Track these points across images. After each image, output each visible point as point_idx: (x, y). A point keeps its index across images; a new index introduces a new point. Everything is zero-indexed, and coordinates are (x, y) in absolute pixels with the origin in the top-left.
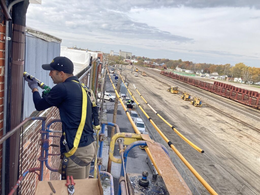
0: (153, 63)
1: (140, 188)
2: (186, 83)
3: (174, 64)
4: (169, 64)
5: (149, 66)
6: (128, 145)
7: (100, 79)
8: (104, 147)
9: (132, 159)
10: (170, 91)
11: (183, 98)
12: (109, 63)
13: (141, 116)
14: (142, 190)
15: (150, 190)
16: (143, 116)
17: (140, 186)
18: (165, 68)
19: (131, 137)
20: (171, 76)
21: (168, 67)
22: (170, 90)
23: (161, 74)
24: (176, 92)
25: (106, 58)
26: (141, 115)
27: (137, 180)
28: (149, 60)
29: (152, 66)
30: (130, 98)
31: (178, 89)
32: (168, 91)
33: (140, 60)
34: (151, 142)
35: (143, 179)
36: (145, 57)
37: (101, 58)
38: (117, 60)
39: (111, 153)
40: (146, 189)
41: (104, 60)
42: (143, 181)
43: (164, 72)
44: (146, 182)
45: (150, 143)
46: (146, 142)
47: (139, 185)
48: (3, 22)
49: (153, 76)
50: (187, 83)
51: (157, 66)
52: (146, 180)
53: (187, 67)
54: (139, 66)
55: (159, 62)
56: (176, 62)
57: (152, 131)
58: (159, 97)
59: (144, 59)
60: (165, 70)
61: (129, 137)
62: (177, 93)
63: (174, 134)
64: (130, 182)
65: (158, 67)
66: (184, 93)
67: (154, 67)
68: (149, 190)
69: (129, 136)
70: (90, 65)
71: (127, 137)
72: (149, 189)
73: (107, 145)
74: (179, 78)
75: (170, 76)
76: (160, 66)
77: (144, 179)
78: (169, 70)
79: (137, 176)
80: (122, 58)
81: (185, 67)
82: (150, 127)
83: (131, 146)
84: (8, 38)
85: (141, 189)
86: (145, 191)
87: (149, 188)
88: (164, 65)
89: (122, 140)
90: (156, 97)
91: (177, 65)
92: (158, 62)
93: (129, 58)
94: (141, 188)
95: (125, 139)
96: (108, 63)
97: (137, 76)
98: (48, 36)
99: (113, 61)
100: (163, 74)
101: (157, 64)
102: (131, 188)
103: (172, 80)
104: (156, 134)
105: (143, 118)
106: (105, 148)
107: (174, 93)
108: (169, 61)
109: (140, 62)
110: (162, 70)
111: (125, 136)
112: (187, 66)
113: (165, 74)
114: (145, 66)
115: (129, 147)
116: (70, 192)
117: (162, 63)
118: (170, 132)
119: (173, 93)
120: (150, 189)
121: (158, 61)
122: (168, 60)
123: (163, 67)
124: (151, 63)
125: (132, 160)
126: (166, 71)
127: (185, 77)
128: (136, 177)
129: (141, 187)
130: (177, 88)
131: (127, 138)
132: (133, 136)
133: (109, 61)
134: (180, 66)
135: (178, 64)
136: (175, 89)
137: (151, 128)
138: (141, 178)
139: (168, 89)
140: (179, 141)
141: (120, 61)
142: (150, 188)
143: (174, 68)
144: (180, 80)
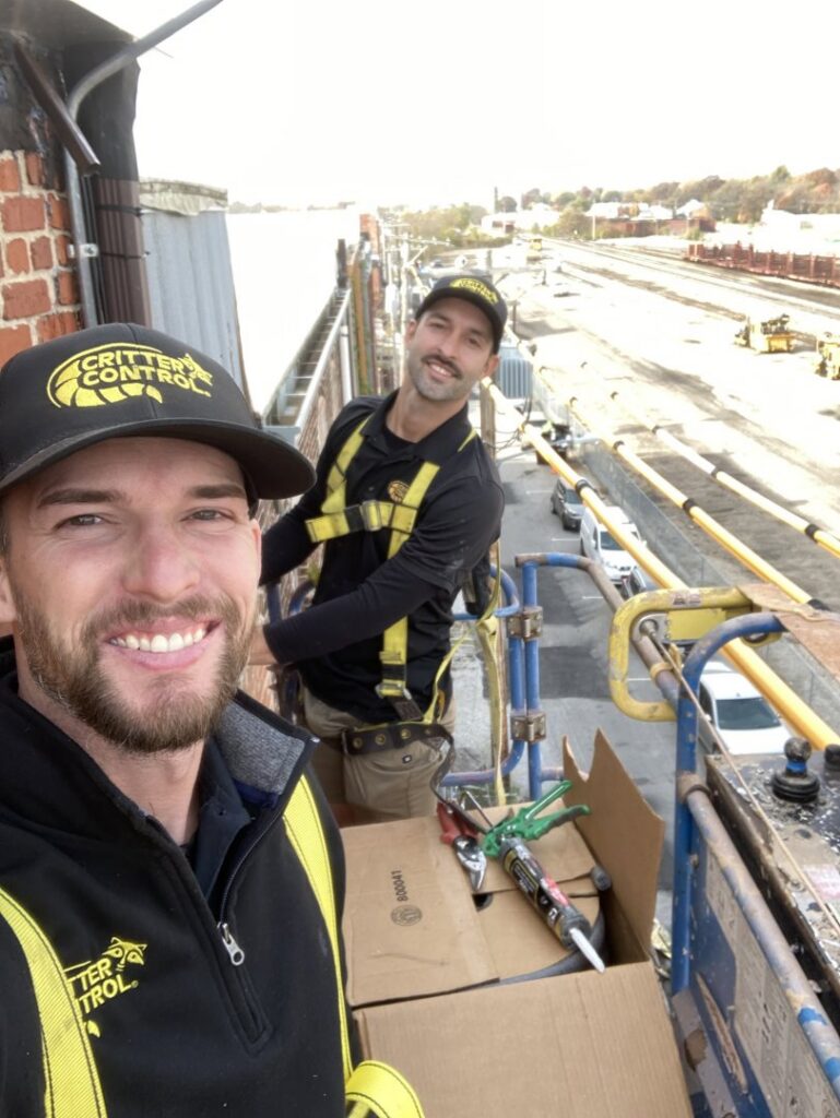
0: (638, 212)
1: (784, 811)
2: (826, 285)
3: (749, 196)
4: (725, 201)
5: (621, 227)
6: (697, 640)
7: (384, 340)
8: (459, 669)
9: (599, 707)
10: (748, 345)
11: (822, 370)
12: (417, 252)
13: (617, 497)
14: (796, 817)
15: (829, 812)
16: (626, 492)
17: (782, 802)
18: (706, 226)
19: (700, 605)
20: (740, 261)
21: (719, 219)
22: (746, 337)
23: (686, 260)
24: (782, 344)
25: (396, 230)
26: (613, 489)
27: (759, 779)
28: (613, 197)
29: (634, 228)
30: (545, 414)
31: (788, 326)
32: (736, 343)
33: (568, 208)
34: (798, 614)
35: (789, 773)
36: (593, 188)
37: (373, 235)
38: (451, 229)
39: (619, 682)
40: (810, 809)
41: (387, 241)
42: (791, 781)
43: (702, 251)
44: (805, 782)
45: (794, 617)
46: (778, 615)
47: (776, 798)
48: (57, 185)
49: (648, 279)
50: (831, 286)
51: (662, 223)
52: (803, 774)
53: (819, 198)
54: (569, 240)
55: (670, 199)
56: (757, 183)
57: (683, 559)
58: (697, 384)
59: (589, 199)
60: (708, 236)
61: (689, 605)
62: (785, 348)
63: (799, 559)
64: (735, 791)
65: (669, 226)
66: (822, 345)
67: (644, 229)
68: (824, 812)
69: (691, 602)
70: (342, 283)
71: (682, 606)
72: (826, 810)
73: (470, 656)
74: (789, 268)
75: (739, 266)
76: (676, 218)
77: (796, 769)
78: (727, 234)
79: (757, 765)
80: (469, 215)
81: (813, 202)
82: (667, 541)
83: (709, 643)
84: (86, 250)
85: (790, 815)
86: (809, 820)
87: (824, 804)
88: (700, 210)
89: (661, 624)
90: (677, 386)
91: (767, 200)
92: (666, 198)
93: (509, 205)
94: (790, 807)
95: (673, 616)
96: (412, 254)
97: (566, 295)
98: (186, 189)
99: (434, 241)
100: (699, 262)
101: (659, 212)
102: (749, 815)
103: (753, 284)
104: (702, 570)
105: (625, 503)
106: (466, 672)
107: (770, 352)
108: (724, 186)
109: (568, 215)
110: (690, 238)
111: (670, 605)
112: (823, 195)
113: (711, 258)
114: (601, 234)
115: (701, 648)
116: (469, 864)
117: (683, 201)
118: (772, 553)
119: (766, 353)
120: (832, 809)
121: (664, 193)
122: (715, 184)
123: (692, 222)
124: (626, 211)
125: (601, 713)
126: (711, 241)
127: (818, 257)
128: (753, 768)
129: (789, 804)
130: (782, 321)
131: (680, 609)
132: (705, 601)
133: (415, 245)
134: (786, 201)
135: (772, 192)
136: (777, 328)
137: (676, 545)
138: (780, 771)
139: (737, 336)
140: (828, 590)
141: (467, 232)
142: (827, 807)
143: (754, 215)
144: (795, 273)
